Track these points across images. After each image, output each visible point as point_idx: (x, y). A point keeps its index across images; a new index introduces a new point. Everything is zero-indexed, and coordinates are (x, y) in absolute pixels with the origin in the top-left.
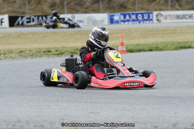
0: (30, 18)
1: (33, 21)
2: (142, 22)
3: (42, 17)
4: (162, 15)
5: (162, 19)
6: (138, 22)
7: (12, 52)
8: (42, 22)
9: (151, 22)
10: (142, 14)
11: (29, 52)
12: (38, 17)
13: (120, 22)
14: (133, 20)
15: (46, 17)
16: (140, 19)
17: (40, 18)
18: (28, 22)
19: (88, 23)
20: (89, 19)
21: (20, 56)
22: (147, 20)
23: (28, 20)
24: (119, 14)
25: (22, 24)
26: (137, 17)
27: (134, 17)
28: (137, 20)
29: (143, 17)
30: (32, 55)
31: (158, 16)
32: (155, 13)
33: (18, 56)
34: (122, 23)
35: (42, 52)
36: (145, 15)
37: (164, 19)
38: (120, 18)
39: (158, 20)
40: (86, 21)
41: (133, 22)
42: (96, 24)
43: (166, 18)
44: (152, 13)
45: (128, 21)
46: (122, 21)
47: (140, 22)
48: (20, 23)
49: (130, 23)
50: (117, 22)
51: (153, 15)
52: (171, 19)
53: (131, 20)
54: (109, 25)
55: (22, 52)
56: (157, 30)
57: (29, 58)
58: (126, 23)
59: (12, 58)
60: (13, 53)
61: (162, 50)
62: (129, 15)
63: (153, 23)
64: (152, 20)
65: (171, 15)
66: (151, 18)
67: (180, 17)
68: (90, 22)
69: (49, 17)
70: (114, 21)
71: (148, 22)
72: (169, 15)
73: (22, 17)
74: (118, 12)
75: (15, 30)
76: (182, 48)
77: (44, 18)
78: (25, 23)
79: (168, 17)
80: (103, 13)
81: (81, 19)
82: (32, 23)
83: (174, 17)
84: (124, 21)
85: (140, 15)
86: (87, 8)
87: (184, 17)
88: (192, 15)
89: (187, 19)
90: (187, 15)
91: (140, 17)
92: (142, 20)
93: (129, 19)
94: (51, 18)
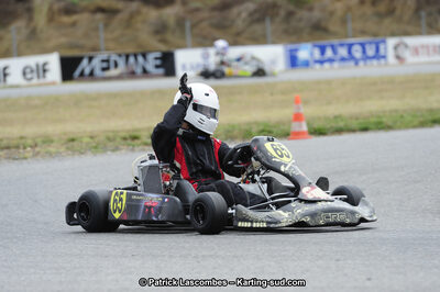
0: (107, 61)
1: (116, 65)
2: (361, 63)
3: (135, 56)
4: (406, 46)
5: (407, 54)
6: (352, 63)
7: (52, 141)
8: (134, 68)
9: (382, 61)
10: (363, 45)
11: (88, 140)
13: (311, 63)
14: (343, 59)
15: (144, 56)
17: (132, 59)
18: (104, 69)
21: (68, 148)
22: (374, 57)
23: (105, 65)
25: (92, 74)
26: (350, 52)
27: (343, 52)
28: (351, 57)
29: (364, 52)
30: (96, 147)
31: (399, 49)
32: (391, 42)
33: (63, 149)
34: (318, 66)
35: (118, 139)
36: (367, 47)
37: (412, 55)
38: (312, 54)
39: (398, 57)
41: (343, 64)
43: (416, 51)
44: (384, 42)
45: (331, 60)
46: (316, 62)
47: (357, 64)
48: (87, 71)
49: (336, 65)
50: (306, 64)
51: (386, 49)
52: (429, 55)
53: (338, 57)
54: (286, 71)
55: (73, 140)
57: (89, 153)
58: (327, 65)
59: (50, 154)
60: (54, 144)
61: (390, 128)
62: (333, 47)
63: (386, 64)
64: (384, 57)
65: (427, 46)
66: (382, 51)
69: (151, 57)
70: (299, 63)
71: (375, 62)
72: (423, 46)
73: (91, 59)
74: (307, 41)
75: (74, 87)
77: (140, 59)
78: (98, 72)
79: (420, 50)
80: (274, 43)
82: (113, 72)
83: (434, 51)
84: (321, 62)
85: (357, 47)
86: (238, 34)
91: (357, 51)
92: (362, 59)
93: (333, 57)
94: (156, 58)
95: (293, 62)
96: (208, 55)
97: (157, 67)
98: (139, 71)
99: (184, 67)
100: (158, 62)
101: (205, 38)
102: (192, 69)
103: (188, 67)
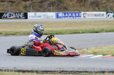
0: (10, 14)
1: (13, 15)
2: (75, 18)
3: (18, 13)
4: (86, 14)
5: (86, 16)
6: (72, 18)
8: (17, 16)
9: (80, 17)
12: (16, 13)
13: (62, 17)
14: (70, 17)
15: (20, 13)
16: (74, 16)
17: (17, 14)
18: (10, 16)
19: (44, 17)
20: (44, 15)
22: (77, 16)
23: (10, 15)
24: (62, 13)
27: (70, 15)
28: (72, 16)
29: (75, 15)
31: (84, 15)
32: (82, 13)
34: (64, 18)
36: (76, 14)
37: (88, 16)
38: (62, 15)
39: (84, 17)
40: (43, 16)
41: (70, 18)
42: (49, 18)
43: (89, 15)
44: (80, 13)
45: (67, 17)
46: (63, 17)
47: (73, 18)
49: (68, 18)
50: (61, 17)
52: (92, 16)
53: (69, 16)
54: (56, 19)
58: (66, 18)
61: (63, 34)
62: (68, 13)
63: (81, 18)
64: (80, 16)
65: (92, 14)
66: (80, 15)
67: (97, 15)
68: (45, 17)
69: (21, 14)
70: (59, 17)
71: (78, 18)
72: (90, 14)
76: (74, 33)
77: (19, 14)
78: (8, 17)
79: (90, 15)
80: (53, 12)
81: (40, 15)
82: (12, 17)
83: (93, 15)
86: (45, 9)
87: (99, 15)
88: (104, 14)
89: (101, 16)
90: (101, 14)
91: (74, 15)
92: (75, 17)
93: (67, 16)
94: (23, 14)
95: (57, 16)
96: (36, 14)
97: (23, 16)
98: (18, 17)
99: (30, 16)
100: (23, 15)
101: (36, 10)
102: (32, 17)
103: (31, 17)
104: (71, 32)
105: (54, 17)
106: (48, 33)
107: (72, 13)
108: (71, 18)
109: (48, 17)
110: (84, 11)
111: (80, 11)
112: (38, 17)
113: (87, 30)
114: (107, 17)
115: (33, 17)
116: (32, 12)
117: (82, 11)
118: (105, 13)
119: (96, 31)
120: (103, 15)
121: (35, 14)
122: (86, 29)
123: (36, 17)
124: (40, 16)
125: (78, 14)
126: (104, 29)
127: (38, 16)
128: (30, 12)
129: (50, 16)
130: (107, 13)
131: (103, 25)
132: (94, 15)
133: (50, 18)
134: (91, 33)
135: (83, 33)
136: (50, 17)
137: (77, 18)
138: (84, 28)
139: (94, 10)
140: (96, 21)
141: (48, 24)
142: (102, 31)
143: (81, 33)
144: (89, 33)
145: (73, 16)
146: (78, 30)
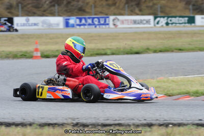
2: (98, 27)
4: (118, 20)
5: (118, 23)
6: (94, 26)
9: (107, 26)
10: (98, 18)
13: (75, 26)
14: (89, 25)
16: (96, 23)
19: (43, 26)
20: (44, 22)
22: (103, 24)
24: (74, 18)
26: (93, 22)
27: (90, 21)
29: (99, 22)
31: (115, 21)
32: (112, 18)
34: (78, 27)
36: (101, 19)
37: (121, 24)
38: (76, 22)
39: (114, 25)
40: (40, 24)
41: (89, 27)
42: (51, 27)
43: (123, 22)
44: (108, 17)
45: (84, 25)
46: (77, 25)
47: (96, 27)
49: (86, 27)
50: (73, 26)
51: (109, 20)
52: (128, 24)
53: (88, 23)
54: (64, 29)
56: (100, 36)
58: (82, 27)
62: (85, 18)
63: (109, 27)
64: (108, 24)
65: (128, 20)
66: (107, 22)
67: (137, 22)
68: (45, 26)
69: (3, 20)
70: (70, 25)
71: (104, 26)
72: (126, 20)
74: (73, 16)
79: (125, 22)
80: (59, 15)
81: (35, 22)
83: (131, 22)
84: (80, 25)
85: (96, 19)
86: (44, 11)
87: (141, 22)
88: (150, 20)
89: (144, 24)
90: (144, 20)
91: (96, 21)
92: (98, 25)
93: (85, 23)
96: (28, 20)
99: (17, 24)
101: (29, 12)
102: (21, 26)
103: (19, 25)
104: (92, 53)
105: (62, 25)
106: (51, 54)
107: (94, 18)
108: (91, 26)
109: (50, 25)
110: (115, 14)
111: (107, 15)
112: (32, 26)
113: (120, 48)
114: (155, 25)
115: (24, 25)
116: (22, 16)
117: (111, 15)
118: (151, 18)
119: (135, 50)
120: (148, 22)
121: (26, 20)
122: (117, 48)
123: (29, 26)
124: (35, 24)
125: (103, 19)
126: (150, 48)
127: (32, 24)
128: (17, 16)
129: (55, 24)
130: (155, 18)
131: (149, 39)
132: (133, 22)
133: (55, 28)
134: (127, 53)
135: (113, 54)
136: (53, 25)
137: (103, 28)
138: (114, 45)
139: (132, 13)
140: (136, 33)
141: (51, 39)
142: (147, 50)
143: (109, 55)
144: (124, 54)
145: (94, 24)
146: (104, 50)
